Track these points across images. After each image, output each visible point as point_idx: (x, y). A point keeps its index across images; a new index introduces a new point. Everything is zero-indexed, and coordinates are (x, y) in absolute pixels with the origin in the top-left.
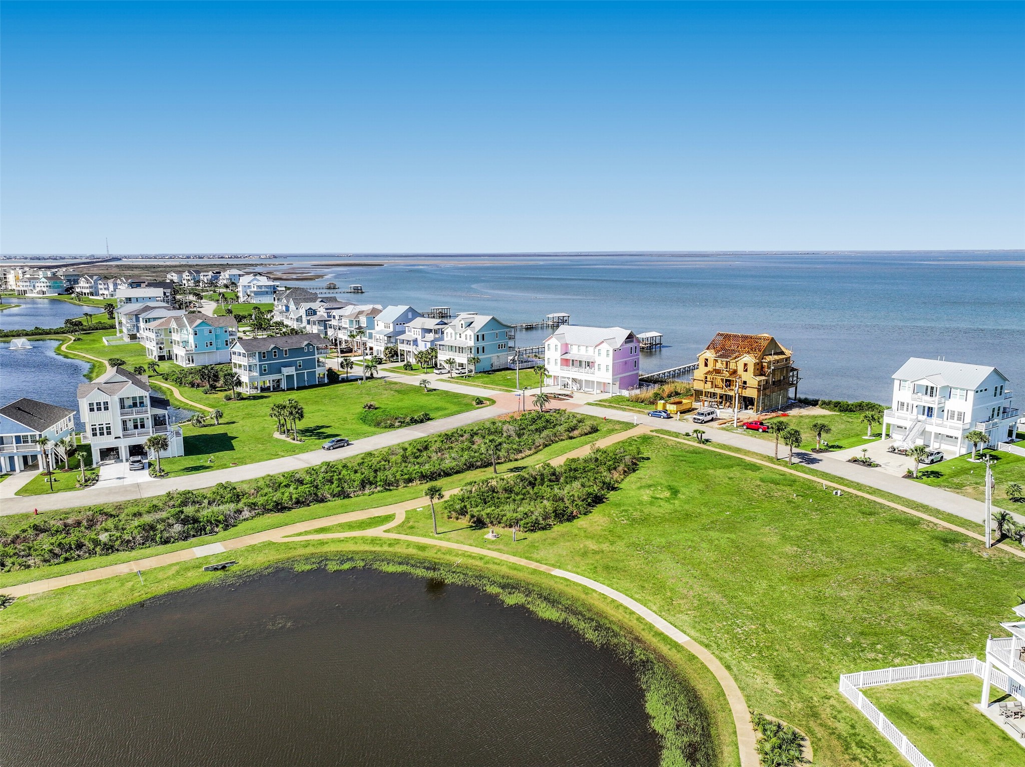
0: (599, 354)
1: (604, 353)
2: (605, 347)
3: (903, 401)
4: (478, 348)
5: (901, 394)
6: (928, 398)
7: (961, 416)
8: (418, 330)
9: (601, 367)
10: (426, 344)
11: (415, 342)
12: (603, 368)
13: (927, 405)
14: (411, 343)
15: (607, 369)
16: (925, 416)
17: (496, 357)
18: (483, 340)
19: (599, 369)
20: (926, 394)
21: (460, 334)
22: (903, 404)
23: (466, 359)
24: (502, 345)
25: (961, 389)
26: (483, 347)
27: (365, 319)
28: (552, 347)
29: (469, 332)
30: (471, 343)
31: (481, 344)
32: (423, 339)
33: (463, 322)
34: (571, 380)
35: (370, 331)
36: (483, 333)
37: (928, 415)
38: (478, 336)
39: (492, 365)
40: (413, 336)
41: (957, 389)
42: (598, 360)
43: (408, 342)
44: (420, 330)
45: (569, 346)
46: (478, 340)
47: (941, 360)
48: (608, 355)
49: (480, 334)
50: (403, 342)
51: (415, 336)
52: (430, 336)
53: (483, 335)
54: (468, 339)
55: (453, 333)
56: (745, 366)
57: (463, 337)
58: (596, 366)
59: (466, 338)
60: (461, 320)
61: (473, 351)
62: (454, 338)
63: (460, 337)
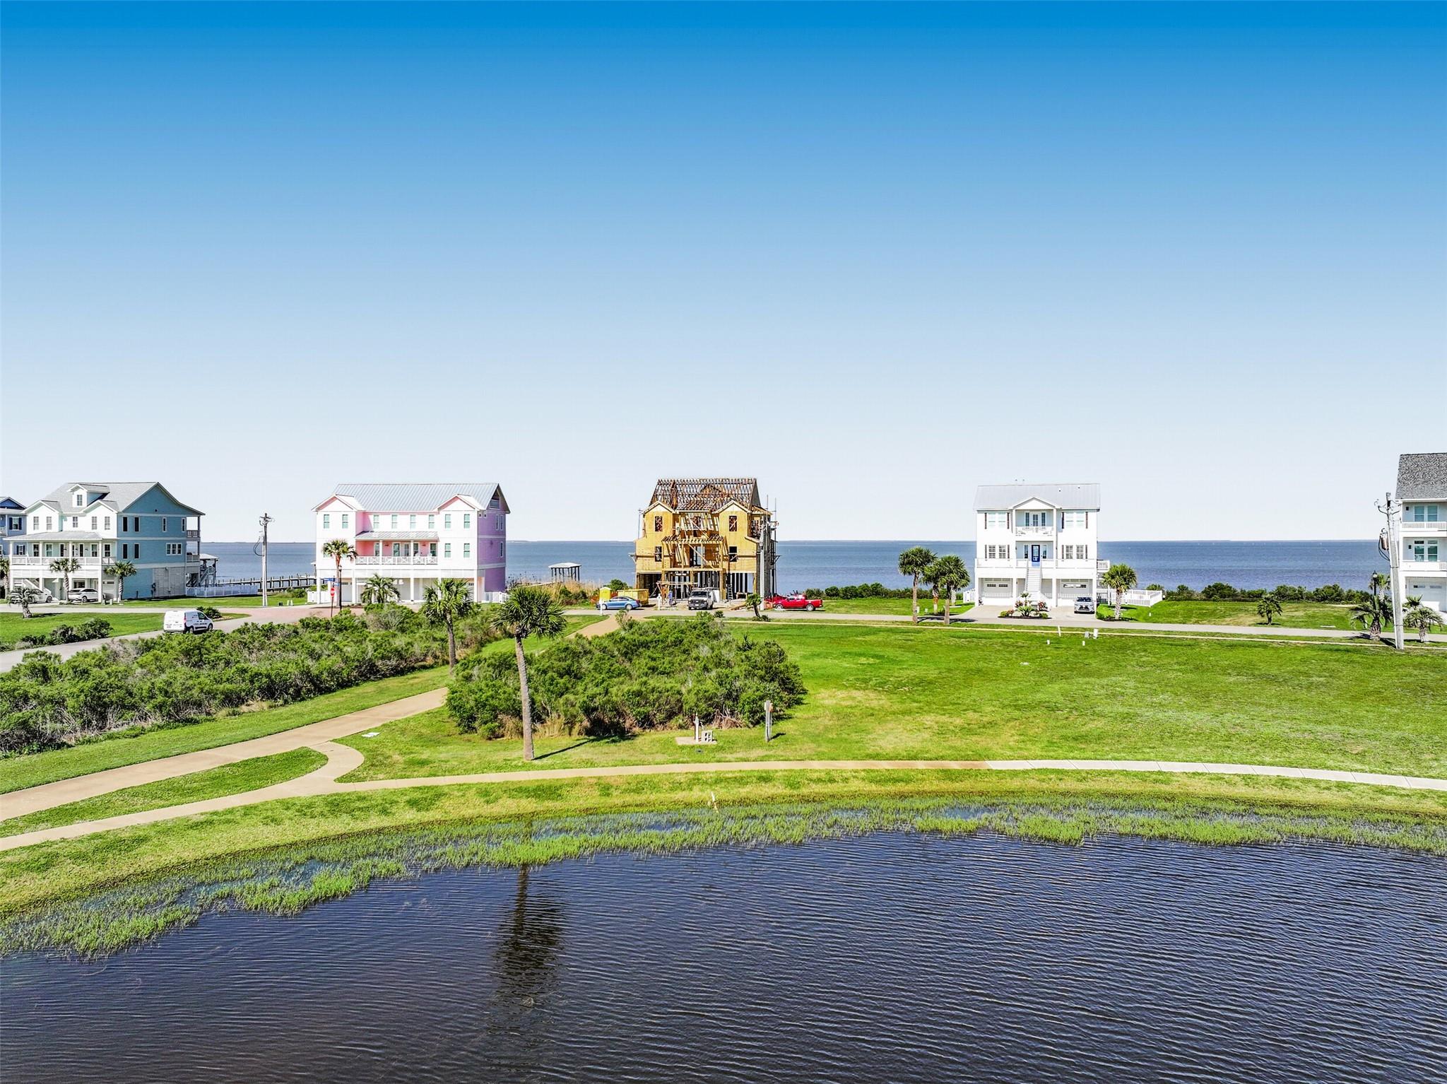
0: (447, 523)
1: (457, 519)
2: (458, 509)
3: (992, 545)
4: (125, 546)
5: (989, 533)
6: (1030, 530)
9: (452, 548)
12: (457, 550)
13: (1030, 541)
15: (467, 551)
16: (1031, 559)
17: (162, 571)
18: (137, 529)
19: (447, 552)
20: (1028, 523)
21: (75, 518)
22: (992, 549)
23: (100, 569)
24: (174, 546)
25: (1078, 511)
26: (137, 546)
28: (335, 520)
29: (104, 513)
30: (112, 533)
31: (131, 538)
33: (83, 492)
36: (137, 514)
37: (1034, 558)
38: (125, 519)
39: (154, 586)
41: (1071, 511)
42: (444, 537)
45: (371, 517)
46: (125, 529)
48: (467, 523)
49: (130, 515)
53: (137, 519)
54: (102, 525)
55: (55, 516)
56: (731, 522)
57: (85, 524)
58: (440, 548)
59: (94, 526)
60: (77, 488)
61: (114, 551)
62: (55, 528)
63: (75, 525)
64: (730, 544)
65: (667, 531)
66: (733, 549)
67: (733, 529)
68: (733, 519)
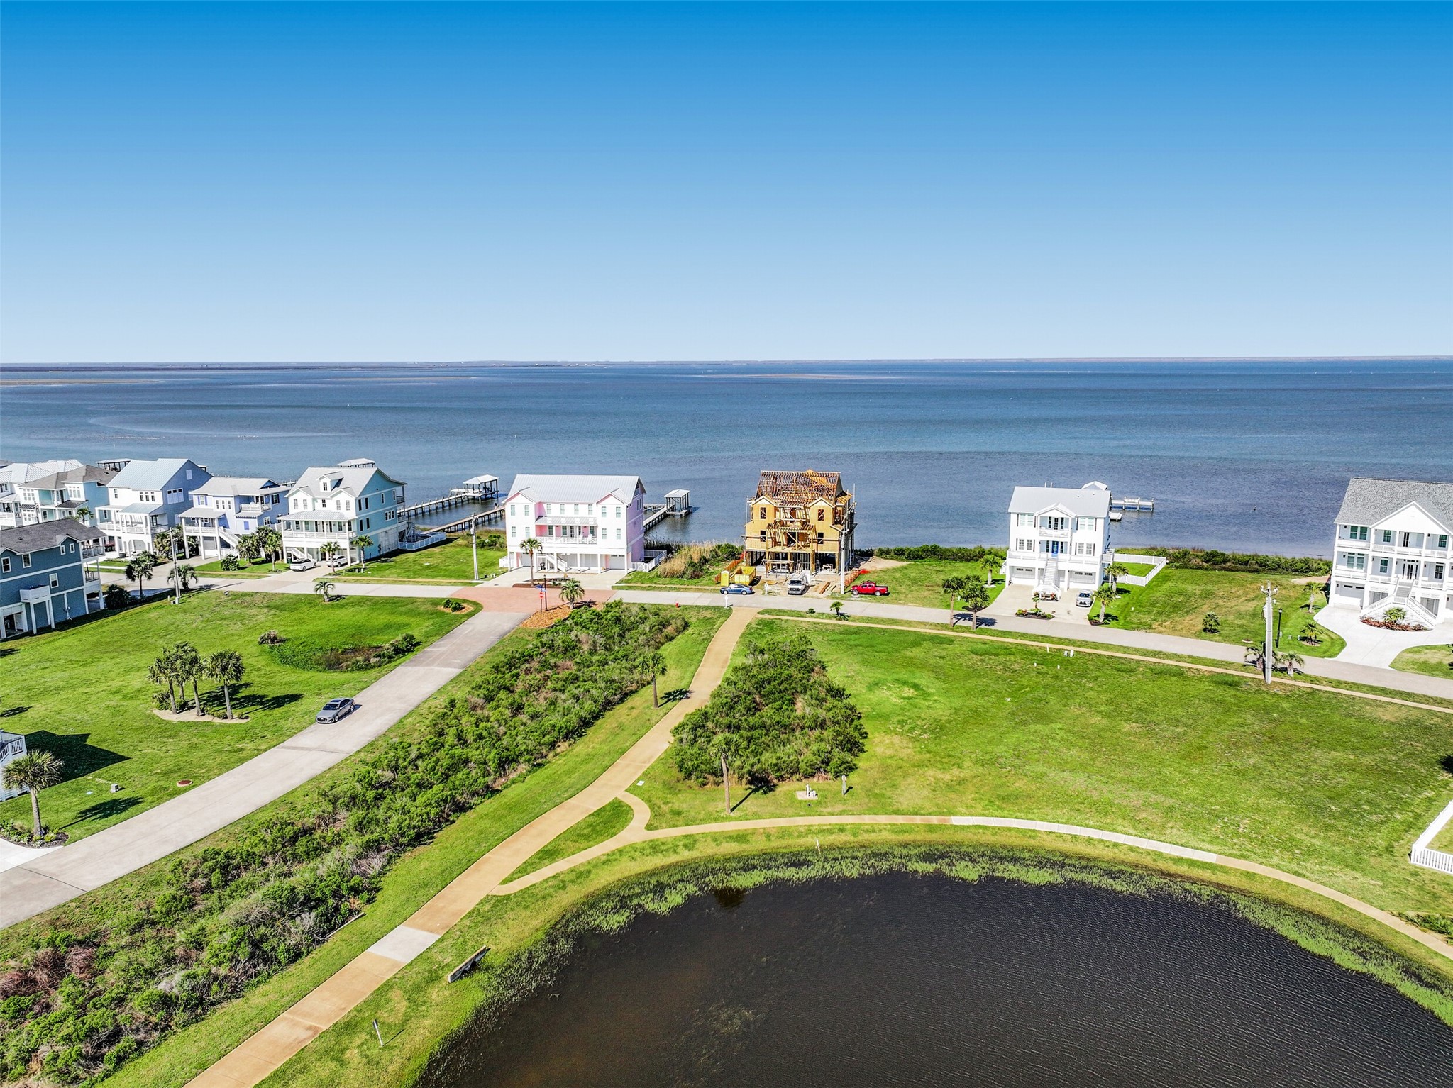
0: (604, 513)
1: (611, 511)
2: (611, 503)
3: (1022, 538)
4: (361, 521)
5: (1021, 529)
6: (1052, 531)
7: (1091, 549)
8: (226, 500)
9: (607, 532)
10: (246, 523)
11: (223, 521)
12: (611, 534)
13: (1051, 539)
14: (216, 522)
15: (619, 535)
16: (1050, 553)
17: (383, 534)
18: (367, 507)
19: (604, 535)
20: (1050, 527)
21: (324, 501)
22: (1022, 542)
23: (347, 542)
24: (389, 513)
25: (1090, 518)
26: (368, 519)
27: (82, 487)
28: (520, 509)
29: (343, 497)
30: (351, 513)
31: (365, 514)
32: (239, 515)
33: (327, 480)
34: (555, 556)
35: (103, 508)
36: (365, 496)
37: (1053, 552)
38: (360, 501)
40: (215, 509)
41: (1085, 518)
42: (601, 524)
43: (207, 522)
44: (232, 500)
45: (545, 505)
46: (360, 509)
47: (1048, 486)
48: (618, 514)
49: (362, 498)
50: (191, 522)
51: (221, 511)
52: (255, 509)
53: (366, 499)
54: (344, 507)
55: (309, 499)
56: (819, 514)
57: (331, 505)
58: (599, 532)
59: (339, 507)
60: (323, 477)
61: (355, 526)
62: (310, 508)
63: (324, 506)
64: (819, 531)
65: (770, 519)
66: (821, 535)
67: (821, 519)
68: (821, 512)
